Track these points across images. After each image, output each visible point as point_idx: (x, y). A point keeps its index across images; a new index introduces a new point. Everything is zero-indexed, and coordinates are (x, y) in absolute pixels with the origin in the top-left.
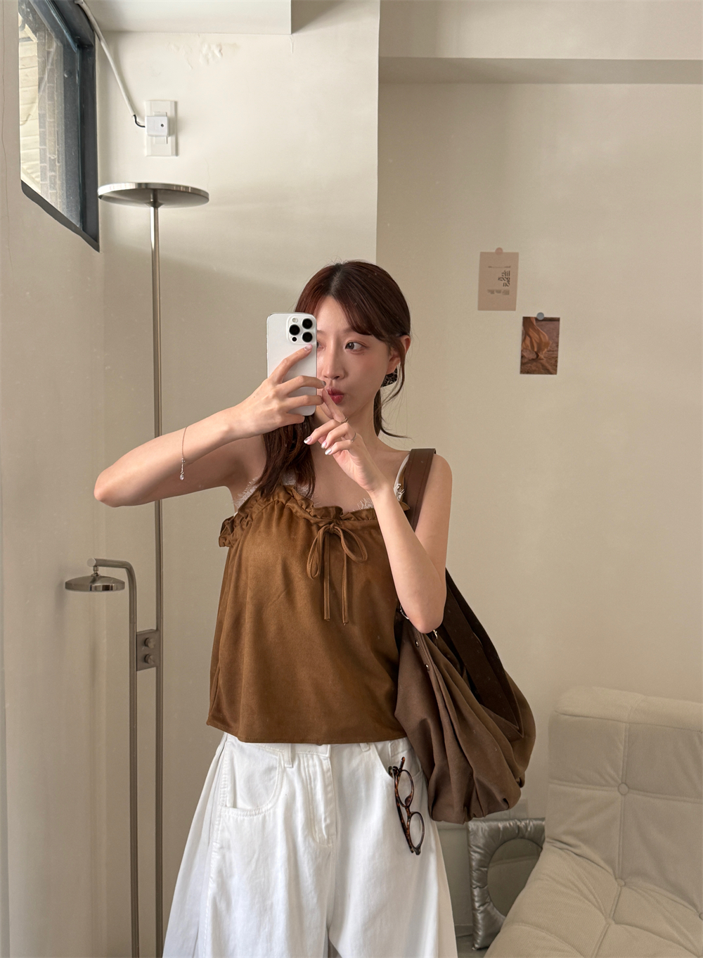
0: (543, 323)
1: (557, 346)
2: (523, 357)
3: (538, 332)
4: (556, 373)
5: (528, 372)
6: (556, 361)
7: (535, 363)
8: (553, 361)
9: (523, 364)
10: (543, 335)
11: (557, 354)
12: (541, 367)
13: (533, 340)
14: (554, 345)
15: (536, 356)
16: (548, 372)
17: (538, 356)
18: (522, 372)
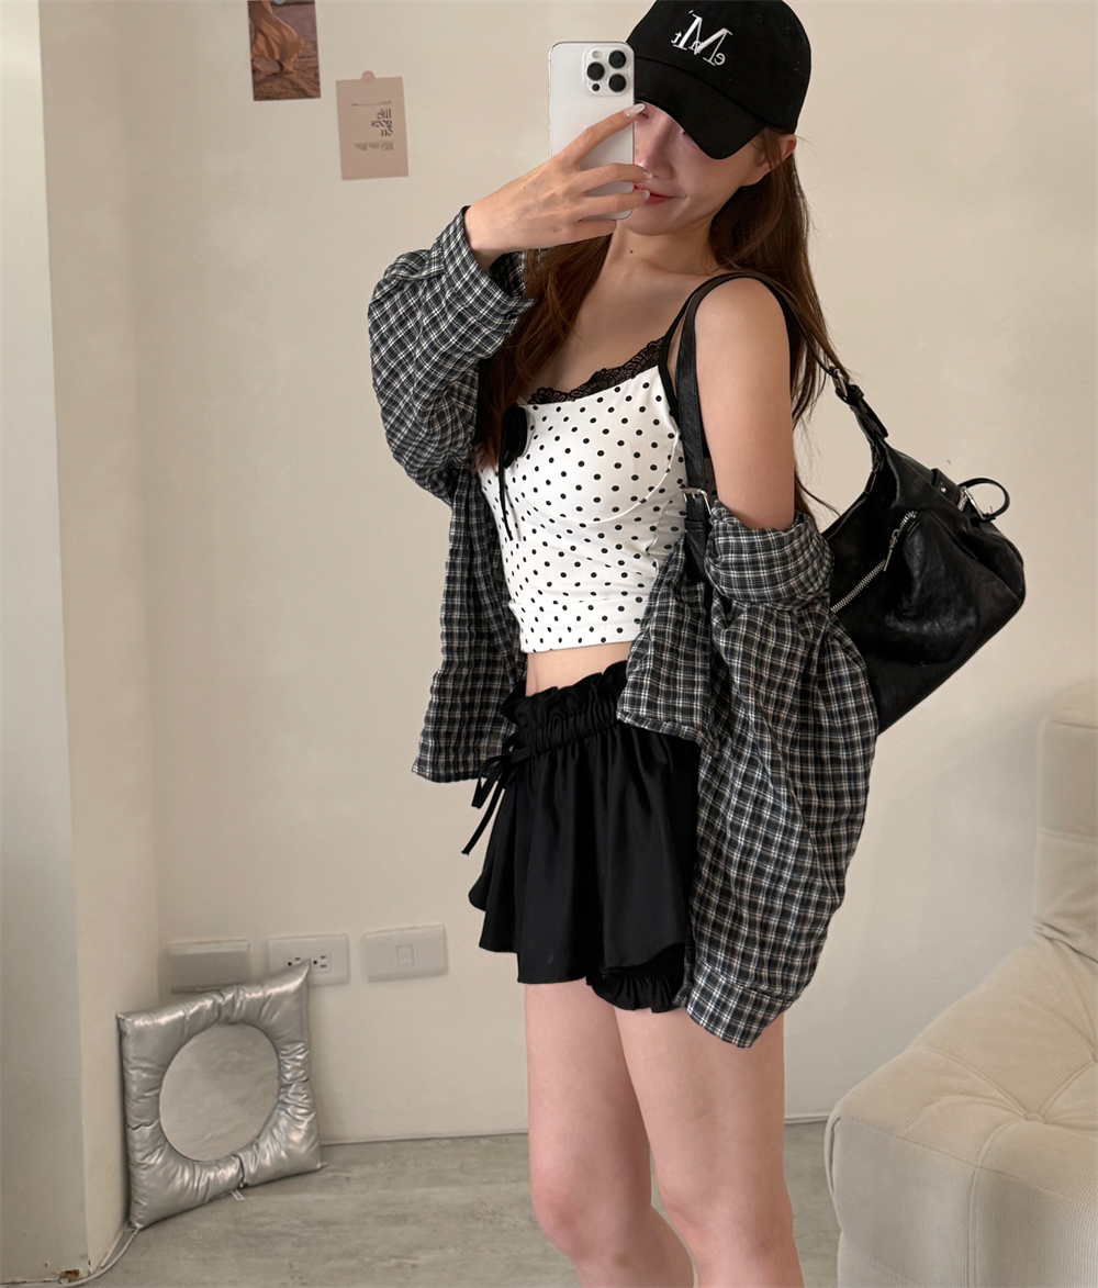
0: (286, 8)
1: (315, 47)
2: (254, 71)
3: (278, 26)
4: (319, 96)
5: (268, 98)
6: (317, 75)
7: (278, 81)
8: (311, 75)
9: (256, 83)
10: (287, 29)
11: (317, 62)
12: (290, 86)
13: (272, 41)
14: (310, 46)
15: (277, 69)
16: (304, 94)
17: (282, 67)
18: (257, 98)
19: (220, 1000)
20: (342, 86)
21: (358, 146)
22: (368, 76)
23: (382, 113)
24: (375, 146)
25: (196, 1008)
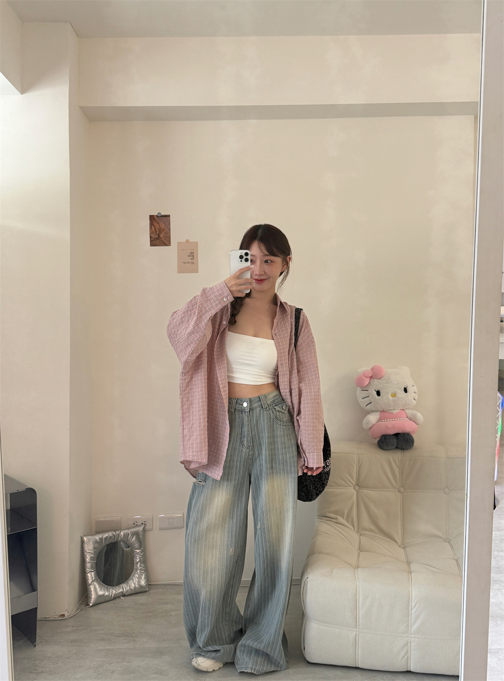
0: (160, 218)
1: (170, 230)
2: (150, 237)
3: (158, 223)
4: (170, 246)
5: (155, 245)
6: (170, 239)
7: (158, 241)
8: (168, 239)
9: (151, 241)
10: (162, 225)
11: (170, 235)
12: (162, 242)
13: (156, 228)
14: (168, 230)
15: (157, 237)
16: (165, 245)
17: (159, 236)
18: (151, 246)
19: (114, 533)
20: (179, 244)
21: (183, 262)
22: (188, 241)
23: (191, 253)
24: (188, 263)
25: (107, 535)
